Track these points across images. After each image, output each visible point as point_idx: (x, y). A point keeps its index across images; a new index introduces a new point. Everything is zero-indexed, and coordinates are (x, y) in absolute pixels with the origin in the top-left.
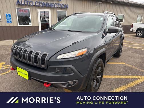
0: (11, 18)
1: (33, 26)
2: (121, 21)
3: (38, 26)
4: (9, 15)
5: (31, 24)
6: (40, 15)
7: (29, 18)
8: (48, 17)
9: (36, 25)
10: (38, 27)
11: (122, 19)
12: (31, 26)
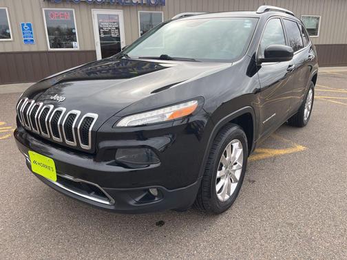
0: (32, 33)
1: (83, 49)
2: (313, 31)
3: (93, 49)
4: (29, 25)
5: (76, 46)
6: (99, 24)
7: (74, 31)
8: (118, 28)
9: (89, 48)
10: (95, 51)
11: (314, 27)
12: (78, 49)
